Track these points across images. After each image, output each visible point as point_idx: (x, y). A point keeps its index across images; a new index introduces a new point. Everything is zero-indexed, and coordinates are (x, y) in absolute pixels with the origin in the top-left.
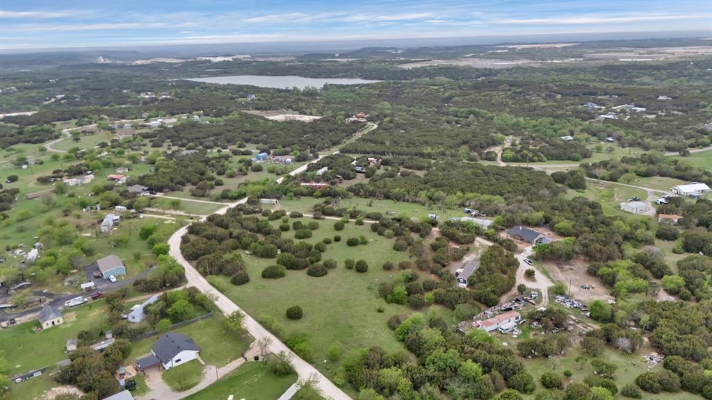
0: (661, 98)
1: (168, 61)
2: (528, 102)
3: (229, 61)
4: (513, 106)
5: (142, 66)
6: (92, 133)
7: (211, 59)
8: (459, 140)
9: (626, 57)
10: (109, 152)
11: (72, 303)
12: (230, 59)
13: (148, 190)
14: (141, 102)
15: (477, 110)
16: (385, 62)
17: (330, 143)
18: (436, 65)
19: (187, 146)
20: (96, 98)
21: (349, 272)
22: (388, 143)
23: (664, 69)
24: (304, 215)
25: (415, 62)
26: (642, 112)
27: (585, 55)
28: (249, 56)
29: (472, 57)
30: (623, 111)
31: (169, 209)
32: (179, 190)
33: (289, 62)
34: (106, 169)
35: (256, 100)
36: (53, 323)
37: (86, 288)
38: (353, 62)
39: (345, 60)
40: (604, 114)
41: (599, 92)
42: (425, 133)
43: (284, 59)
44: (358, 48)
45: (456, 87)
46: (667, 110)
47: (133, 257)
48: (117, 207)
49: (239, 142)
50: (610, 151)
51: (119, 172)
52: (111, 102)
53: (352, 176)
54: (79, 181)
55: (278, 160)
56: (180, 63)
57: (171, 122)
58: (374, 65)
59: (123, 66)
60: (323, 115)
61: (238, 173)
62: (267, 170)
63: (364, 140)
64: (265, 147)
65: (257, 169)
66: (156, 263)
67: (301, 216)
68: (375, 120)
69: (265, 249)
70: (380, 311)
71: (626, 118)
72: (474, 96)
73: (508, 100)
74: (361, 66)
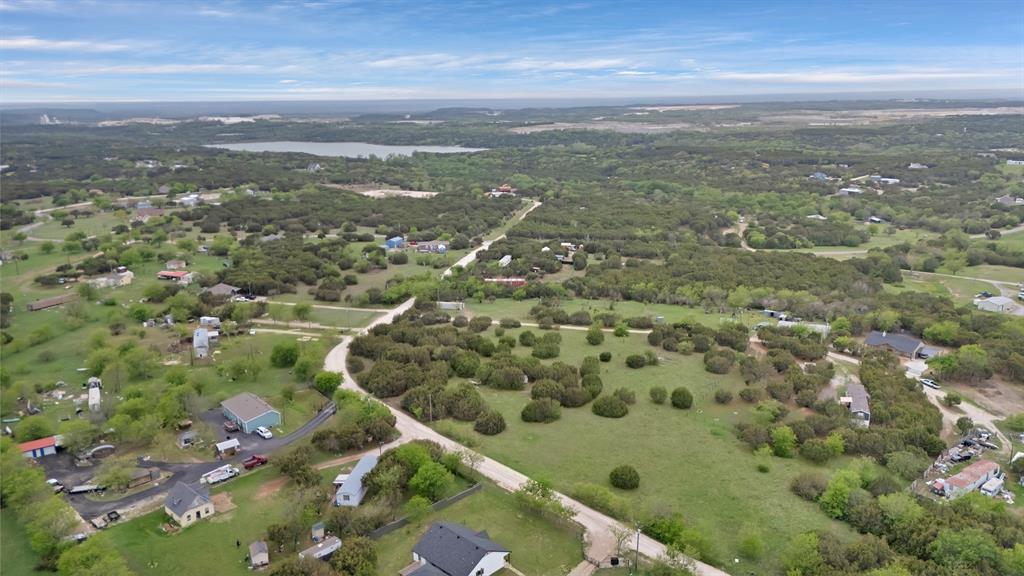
0: (912, 166)
1: (155, 121)
2: (729, 173)
3: (249, 123)
4: (709, 178)
5: (113, 128)
6: (88, 214)
7: (223, 119)
8: (675, 220)
9: (815, 121)
10: (137, 239)
11: (213, 476)
12: (251, 120)
13: (238, 292)
14: (145, 173)
15: (663, 183)
16: (487, 124)
17: (486, 225)
18: (562, 129)
19: (263, 231)
20: (65, 169)
21: (661, 409)
22: (575, 223)
23: (882, 134)
24: (522, 324)
25: (529, 125)
26: (896, 184)
27: (761, 118)
28: (278, 117)
29: (604, 120)
30: (869, 183)
31: (292, 320)
32: (289, 291)
33: (342, 124)
34: (147, 264)
35: (323, 171)
36: (198, 514)
37: (226, 451)
38: (441, 124)
39: (426, 122)
40: (846, 187)
41: (820, 161)
42: (619, 210)
43: (334, 120)
44: (435, 108)
45: (614, 154)
46: (929, 181)
47: (280, 396)
48: (202, 318)
49: (345, 223)
50: (890, 233)
51: (172, 267)
52: (93, 174)
53: (557, 268)
54: (112, 281)
55: (423, 247)
56: (174, 124)
57: (213, 198)
58: (471, 128)
59: (82, 129)
60: (439, 190)
61: (373, 266)
62: (415, 262)
63: (535, 219)
64: (390, 230)
65: (400, 260)
66: (326, 404)
67: (520, 326)
68: (530, 196)
69: (507, 375)
70: (763, 470)
71: (880, 192)
72: (645, 166)
73: (699, 171)
74: (454, 130)
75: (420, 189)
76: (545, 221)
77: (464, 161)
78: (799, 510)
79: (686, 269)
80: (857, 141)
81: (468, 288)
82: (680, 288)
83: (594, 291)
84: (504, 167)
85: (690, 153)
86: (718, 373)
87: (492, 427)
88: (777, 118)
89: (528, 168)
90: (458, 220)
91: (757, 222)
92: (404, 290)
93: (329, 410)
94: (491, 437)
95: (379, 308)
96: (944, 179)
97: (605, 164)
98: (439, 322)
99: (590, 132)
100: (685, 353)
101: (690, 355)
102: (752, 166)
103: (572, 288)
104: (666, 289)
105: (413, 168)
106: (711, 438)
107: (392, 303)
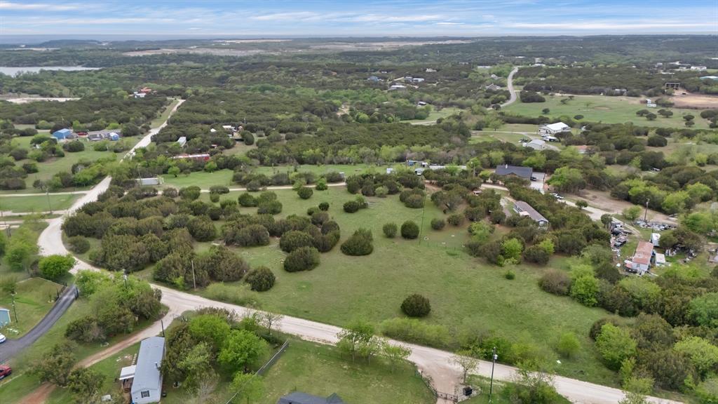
0: (428, 70)
2: (312, 79)
4: (300, 82)
15: (269, 86)
16: (101, 51)
17: (144, 117)
18: (168, 53)
22: (223, 112)
23: (394, 55)
25: (139, 50)
26: (423, 81)
27: (311, 47)
29: (199, 47)
30: (407, 82)
38: (58, 50)
39: (44, 49)
40: (395, 85)
41: (369, 70)
45: (221, 68)
46: (441, 79)
53: (231, 144)
55: (94, 136)
60: (81, 96)
61: (50, 155)
62: (92, 148)
63: (188, 110)
64: (52, 124)
65: (76, 148)
66: (62, 291)
67: (228, 191)
68: (173, 95)
69: (253, 232)
70: (510, 277)
71: (416, 87)
72: (250, 75)
73: (291, 78)
74: (73, 54)
75: (61, 96)
76: (197, 112)
77: (92, 75)
78: (561, 306)
79: (335, 138)
80: (380, 60)
81: (161, 165)
82: (340, 151)
83: (274, 159)
84: (131, 79)
85: (278, 67)
86: (417, 208)
87: (263, 282)
88: (322, 47)
89: (154, 79)
90: (116, 114)
91: (354, 108)
92: (97, 172)
93: (68, 297)
94: (265, 293)
95: (74, 191)
96: (448, 78)
97: (218, 74)
98: (147, 196)
99: (192, 55)
100: (381, 196)
101: (385, 197)
102: (325, 74)
103: (255, 157)
104: (329, 154)
105: (46, 82)
106: (451, 259)
107: (87, 184)
